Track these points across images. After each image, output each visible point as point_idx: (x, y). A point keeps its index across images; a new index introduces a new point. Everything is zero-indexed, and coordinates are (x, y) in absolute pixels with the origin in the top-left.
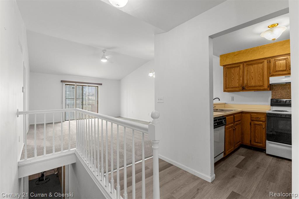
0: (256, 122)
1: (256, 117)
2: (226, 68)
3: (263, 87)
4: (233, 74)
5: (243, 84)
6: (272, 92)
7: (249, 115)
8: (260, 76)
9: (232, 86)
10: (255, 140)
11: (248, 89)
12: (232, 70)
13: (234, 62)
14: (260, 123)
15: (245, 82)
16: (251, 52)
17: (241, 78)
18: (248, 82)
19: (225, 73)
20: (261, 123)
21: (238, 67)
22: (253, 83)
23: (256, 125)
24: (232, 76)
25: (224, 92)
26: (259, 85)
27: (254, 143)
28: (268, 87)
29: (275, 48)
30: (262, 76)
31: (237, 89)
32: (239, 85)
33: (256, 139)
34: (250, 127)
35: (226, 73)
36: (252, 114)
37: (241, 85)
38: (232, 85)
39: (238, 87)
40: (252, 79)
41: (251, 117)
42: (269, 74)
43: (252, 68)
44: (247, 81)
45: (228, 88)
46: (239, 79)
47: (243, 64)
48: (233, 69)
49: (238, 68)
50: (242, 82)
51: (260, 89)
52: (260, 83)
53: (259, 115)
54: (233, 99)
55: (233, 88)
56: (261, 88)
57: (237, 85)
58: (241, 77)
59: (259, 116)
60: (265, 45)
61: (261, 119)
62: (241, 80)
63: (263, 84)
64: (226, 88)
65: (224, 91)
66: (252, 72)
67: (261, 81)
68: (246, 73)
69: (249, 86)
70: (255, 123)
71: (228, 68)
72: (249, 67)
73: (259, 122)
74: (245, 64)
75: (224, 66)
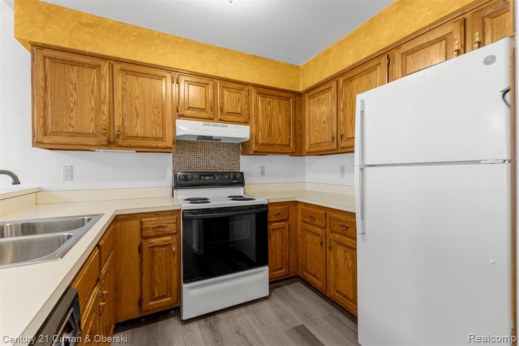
0: (155, 241)
1: (155, 226)
2: (45, 57)
3: (164, 141)
4: (75, 89)
5: (112, 128)
6: (173, 157)
7: (135, 224)
8: (156, 113)
9: (71, 129)
10: (152, 293)
11: (124, 144)
12: (73, 73)
13: (80, 48)
14: (165, 241)
15: (118, 122)
16: (135, 36)
17: (105, 108)
18: (126, 124)
19: (41, 75)
20: (168, 241)
21: (93, 67)
22: (138, 129)
23: (156, 250)
24: (72, 95)
25: (33, 147)
26: (155, 136)
27: (151, 303)
28: (174, 144)
29: (187, 52)
30: (161, 114)
31: (90, 141)
32: (96, 127)
33: (156, 289)
34: (138, 260)
35: (46, 77)
36: (143, 220)
37: (105, 130)
38: (70, 125)
39: (94, 135)
40: (138, 117)
41: (142, 229)
42: (175, 111)
43: (137, 85)
44: (123, 120)
45: (54, 133)
46: (98, 111)
47: (111, 67)
48: (76, 68)
49: (94, 73)
50: (107, 121)
51: (157, 148)
52: (156, 130)
53: (162, 218)
54: (70, 173)
55: (72, 134)
56: (158, 145)
57: (91, 128)
58: (103, 103)
59: (163, 221)
60: (168, 35)
61: (167, 230)
62: (103, 113)
63: (164, 134)
64: (45, 134)
65: (37, 143)
66: (137, 97)
67: (158, 125)
68: (118, 94)
69: (129, 134)
70: (152, 243)
71: (53, 60)
72: (126, 79)
73: (164, 239)
74: (117, 67)
75: (36, 48)
